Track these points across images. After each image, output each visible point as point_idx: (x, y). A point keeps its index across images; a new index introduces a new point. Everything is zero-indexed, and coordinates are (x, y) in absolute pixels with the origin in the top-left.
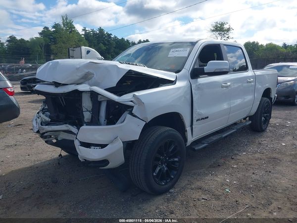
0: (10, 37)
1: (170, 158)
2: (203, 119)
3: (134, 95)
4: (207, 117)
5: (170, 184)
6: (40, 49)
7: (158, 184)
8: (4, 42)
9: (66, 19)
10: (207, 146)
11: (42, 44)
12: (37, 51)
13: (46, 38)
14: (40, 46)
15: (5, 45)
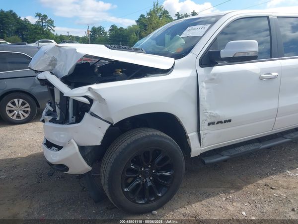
0: (112, 26)
1: (157, 171)
2: (221, 122)
3: (89, 89)
4: (230, 121)
5: (155, 204)
6: (136, 37)
7: (134, 202)
8: (107, 31)
9: (157, 4)
10: (228, 159)
11: (137, 31)
12: (134, 38)
13: (141, 25)
14: (136, 33)
15: (108, 33)
